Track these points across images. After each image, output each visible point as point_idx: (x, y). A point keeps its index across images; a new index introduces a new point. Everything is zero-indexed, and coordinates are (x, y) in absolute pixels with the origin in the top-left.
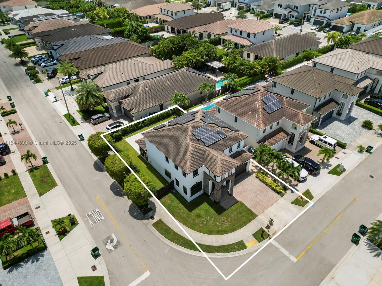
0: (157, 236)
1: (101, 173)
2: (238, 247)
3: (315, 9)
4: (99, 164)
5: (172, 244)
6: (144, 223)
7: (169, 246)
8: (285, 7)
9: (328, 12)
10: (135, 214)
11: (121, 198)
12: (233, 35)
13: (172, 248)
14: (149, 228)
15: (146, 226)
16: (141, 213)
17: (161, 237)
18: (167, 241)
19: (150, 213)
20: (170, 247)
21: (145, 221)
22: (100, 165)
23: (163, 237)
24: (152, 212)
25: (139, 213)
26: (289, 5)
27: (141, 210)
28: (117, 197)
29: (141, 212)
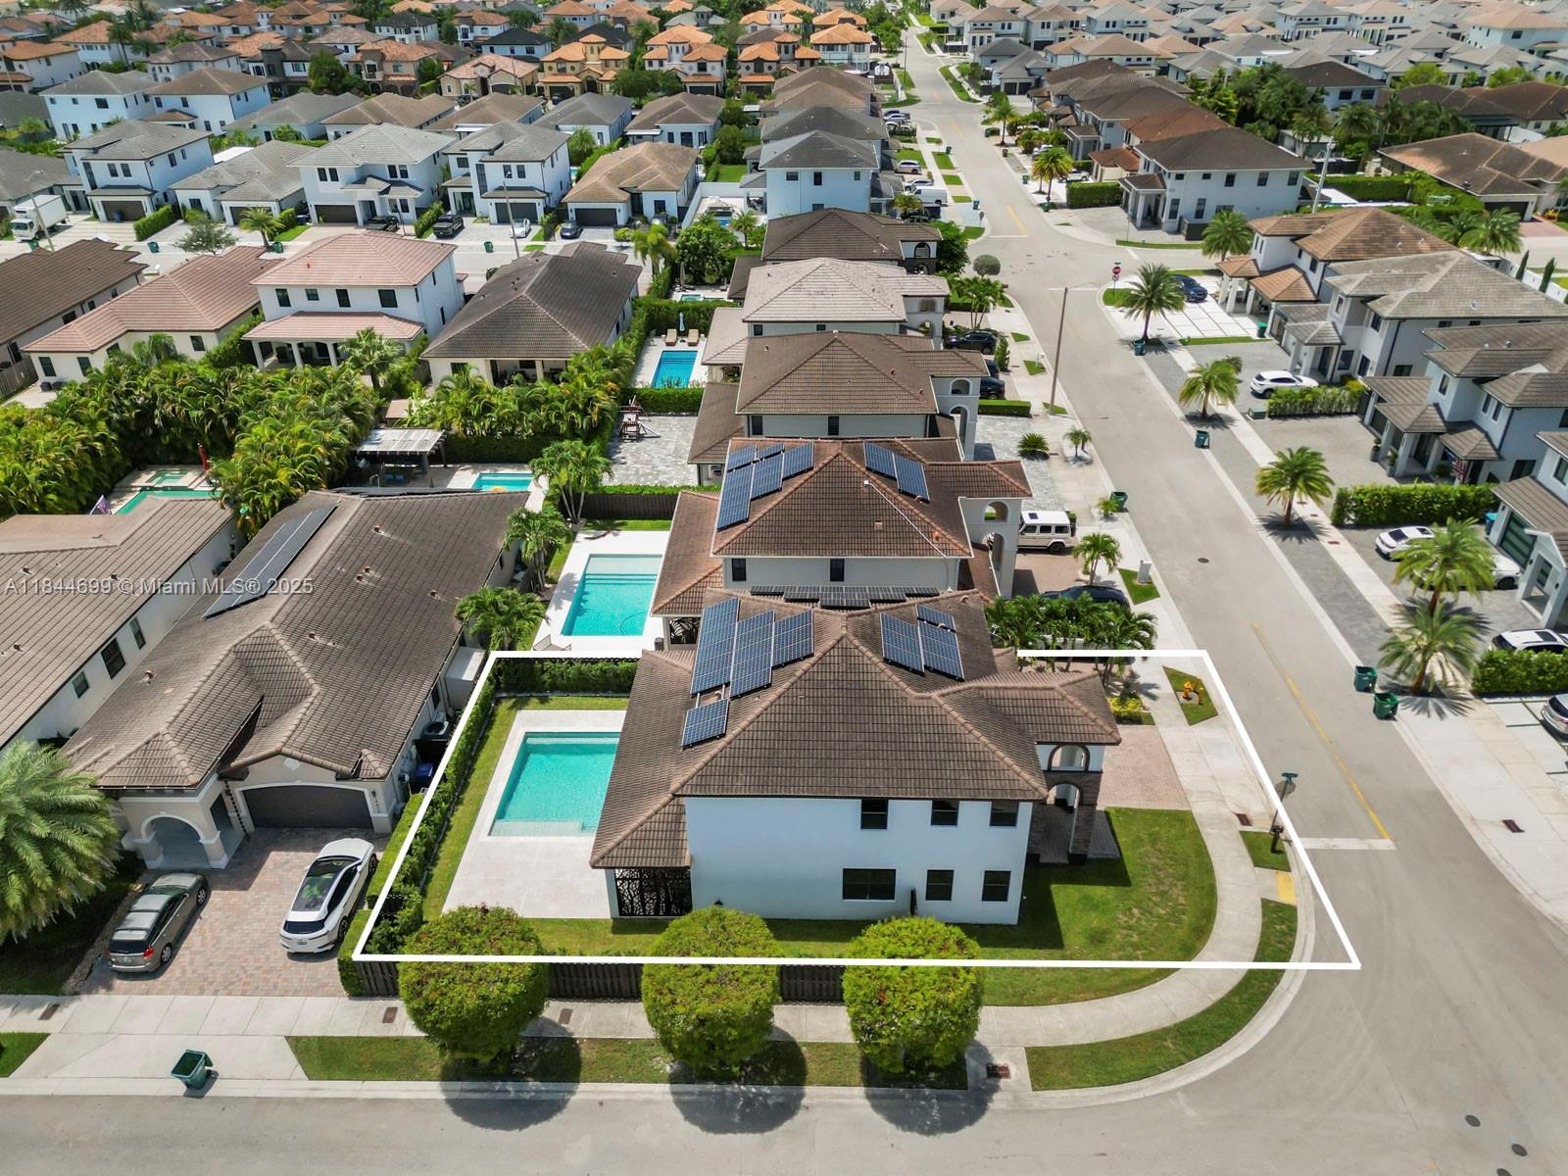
0: (1102, 1102)
1: (558, 1118)
2: (1283, 923)
3: (480, 167)
4: (486, 1095)
5: (1168, 1081)
6: (1005, 1112)
7: (1172, 1093)
8: (354, 176)
9: (532, 170)
10: (934, 1112)
11: (800, 1117)
12: (301, 313)
13: (1186, 1089)
14: (1044, 1107)
15: (1028, 1111)
16: (944, 1091)
17: (1119, 1093)
18: (1147, 1088)
19: (971, 1063)
20: (1180, 1095)
21: (998, 1101)
22: (501, 1096)
23: (1117, 1088)
24: (971, 1055)
25: (939, 1098)
26: (365, 166)
27: (931, 1086)
28: (780, 1128)
29: (939, 1092)
